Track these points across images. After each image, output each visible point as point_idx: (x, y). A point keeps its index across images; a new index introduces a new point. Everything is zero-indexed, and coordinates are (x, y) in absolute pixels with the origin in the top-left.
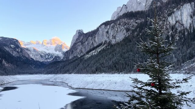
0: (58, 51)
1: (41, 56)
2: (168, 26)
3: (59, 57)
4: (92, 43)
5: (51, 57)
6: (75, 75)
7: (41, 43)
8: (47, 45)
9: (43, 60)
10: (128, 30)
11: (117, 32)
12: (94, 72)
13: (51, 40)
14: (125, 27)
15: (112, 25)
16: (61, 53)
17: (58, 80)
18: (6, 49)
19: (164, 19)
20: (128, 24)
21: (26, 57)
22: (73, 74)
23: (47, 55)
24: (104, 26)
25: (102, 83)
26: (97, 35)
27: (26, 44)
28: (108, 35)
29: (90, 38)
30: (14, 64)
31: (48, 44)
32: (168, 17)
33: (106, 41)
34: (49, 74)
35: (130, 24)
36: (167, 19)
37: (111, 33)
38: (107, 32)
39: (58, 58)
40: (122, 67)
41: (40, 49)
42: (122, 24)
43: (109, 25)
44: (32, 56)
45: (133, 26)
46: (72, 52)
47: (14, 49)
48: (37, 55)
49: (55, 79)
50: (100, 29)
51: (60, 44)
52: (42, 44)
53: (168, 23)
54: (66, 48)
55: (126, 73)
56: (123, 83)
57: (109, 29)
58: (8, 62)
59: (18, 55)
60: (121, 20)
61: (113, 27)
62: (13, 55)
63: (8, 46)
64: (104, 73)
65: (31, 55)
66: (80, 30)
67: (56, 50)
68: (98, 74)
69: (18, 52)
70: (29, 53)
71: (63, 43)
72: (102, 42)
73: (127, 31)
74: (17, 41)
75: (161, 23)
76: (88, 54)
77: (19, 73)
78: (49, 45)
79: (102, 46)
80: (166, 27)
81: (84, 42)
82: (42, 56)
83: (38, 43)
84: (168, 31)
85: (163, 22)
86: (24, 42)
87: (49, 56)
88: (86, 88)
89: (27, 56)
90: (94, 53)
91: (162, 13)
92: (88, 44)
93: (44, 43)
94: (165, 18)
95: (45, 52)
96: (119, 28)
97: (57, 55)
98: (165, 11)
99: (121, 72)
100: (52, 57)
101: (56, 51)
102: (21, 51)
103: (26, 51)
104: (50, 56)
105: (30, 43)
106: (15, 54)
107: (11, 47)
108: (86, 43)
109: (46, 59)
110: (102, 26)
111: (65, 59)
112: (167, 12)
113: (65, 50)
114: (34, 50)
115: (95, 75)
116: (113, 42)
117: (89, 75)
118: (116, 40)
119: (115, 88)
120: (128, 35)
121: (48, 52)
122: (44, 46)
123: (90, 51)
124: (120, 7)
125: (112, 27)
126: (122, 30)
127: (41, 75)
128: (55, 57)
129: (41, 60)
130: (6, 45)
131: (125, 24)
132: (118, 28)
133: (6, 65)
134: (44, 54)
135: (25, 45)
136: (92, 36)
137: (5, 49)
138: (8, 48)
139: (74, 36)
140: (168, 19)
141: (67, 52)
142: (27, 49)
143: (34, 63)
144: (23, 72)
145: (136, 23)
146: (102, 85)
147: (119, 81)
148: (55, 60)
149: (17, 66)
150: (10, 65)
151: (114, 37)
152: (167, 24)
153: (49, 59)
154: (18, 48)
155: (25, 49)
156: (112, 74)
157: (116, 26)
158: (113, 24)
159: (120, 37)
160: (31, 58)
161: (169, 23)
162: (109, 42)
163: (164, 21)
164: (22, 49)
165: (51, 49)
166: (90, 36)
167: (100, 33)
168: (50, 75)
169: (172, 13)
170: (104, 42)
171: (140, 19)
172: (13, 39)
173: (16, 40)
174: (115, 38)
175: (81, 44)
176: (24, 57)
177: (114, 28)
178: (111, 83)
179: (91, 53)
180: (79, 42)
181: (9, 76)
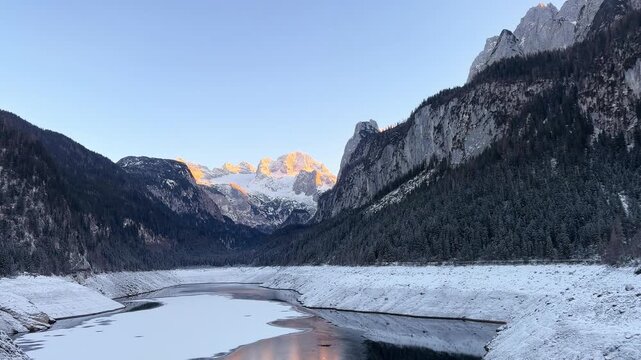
0: (303, 194)
1: (255, 210)
2: (626, 102)
3: (304, 211)
4: (397, 165)
5: (282, 213)
6: (331, 267)
7: (254, 168)
8: (272, 175)
9: (261, 223)
10: (500, 118)
11: (468, 128)
12: (370, 260)
13: (282, 159)
14: (494, 109)
15: (452, 104)
16: (311, 197)
17: (281, 285)
18: (152, 191)
19: (612, 78)
20: (502, 100)
21: (209, 214)
22: (325, 266)
23: (272, 204)
24: (428, 107)
25: (383, 294)
26: (408, 139)
27: (212, 174)
28: (441, 139)
29: (390, 148)
30: (171, 238)
31: (273, 170)
32: (626, 73)
33: (434, 158)
34: (266, 265)
35: (510, 100)
36: (623, 79)
37: (451, 129)
38: (439, 129)
39: (301, 215)
40: (448, 245)
41: (251, 188)
42: (482, 99)
43: (443, 106)
44: (229, 209)
45: (518, 105)
46: (340, 195)
47: (176, 192)
48: (241, 207)
49: (276, 281)
50: (417, 121)
51: (310, 170)
52: (258, 171)
53: (625, 92)
54: (328, 183)
55: (461, 264)
56: (444, 295)
57: (443, 118)
58: (155, 232)
59: (186, 210)
60: (478, 87)
61: (455, 112)
62: (173, 209)
63: (158, 184)
64: (396, 263)
65: (225, 208)
66: (365, 123)
67: (297, 189)
68: (380, 265)
69: (185, 199)
70: (219, 200)
71: (319, 165)
72: (424, 162)
73: (499, 124)
74: (184, 167)
75: (602, 91)
76: (378, 203)
77: (185, 264)
78: (277, 175)
79: (424, 174)
80: (619, 105)
81: (373, 164)
82: (256, 208)
83: (245, 170)
84: (625, 118)
85: (610, 88)
86: (206, 168)
87: (276, 208)
88: (338, 307)
89: (212, 212)
90: (394, 197)
91: (606, 58)
92: (383, 167)
93: (262, 170)
94: (617, 76)
95: (265, 197)
96: (473, 114)
97: (302, 205)
98: (617, 53)
99: (446, 260)
100: (285, 210)
101: (298, 193)
102: (195, 198)
103: (211, 196)
104: (279, 210)
105: (222, 172)
106: (177, 206)
107: (166, 186)
108: (379, 165)
109: (270, 218)
110: (424, 109)
111: (321, 217)
112: (624, 53)
113: (323, 188)
114: (235, 192)
115: (370, 268)
116: (457, 160)
117: (358, 268)
118: (464, 154)
119: (415, 310)
120: (501, 136)
121: (273, 196)
122: (263, 177)
123: (387, 190)
124: (493, 39)
125: (452, 112)
126: (484, 120)
127: (244, 269)
128: (295, 211)
129: (254, 223)
130: (153, 182)
131: (494, 101)
132: (469, 115)
133: (149, 239)
134: (262, 203)
135: (209, 177)
136: (395, 143)
137: (151, 194)
138: (160, 188)
139: (350, 141)
140: (627, 77)
141: (326, 195)
142: (214, 190)
143: (234, 232)
144: (196, 259)
145: (527, 94)
146: (382, 300)
147: (432, 287)
148: (292, 222)
149: (179, 241)
150: (161, 240)
151: (460, 145)
152: (621, 97)
153: (277, 217)
154: (186, 189)
155: (208, 188)
156: (421, 265)
157: (465, 107)
158: (456, 100)
159: (478, 142)
160: (226, 218)
161: (630, 91)
162: (444, 159)
163: (613, 84)
164: (198, 191)
165: (282, 185)
166: (389, 143)
167: (419, 131)
168: (267, 267)
169: (636, 59)
170: (428, 161)
171: (539, 82)
172: (173, 162)
173: (180, 163)
174: (461, 148)
175: (364, 170)
176: (204, 213)
177: (457, 114)
178: (409, 294)
179: (387, 197)
180: (358, 163)
181: (153, 272)
